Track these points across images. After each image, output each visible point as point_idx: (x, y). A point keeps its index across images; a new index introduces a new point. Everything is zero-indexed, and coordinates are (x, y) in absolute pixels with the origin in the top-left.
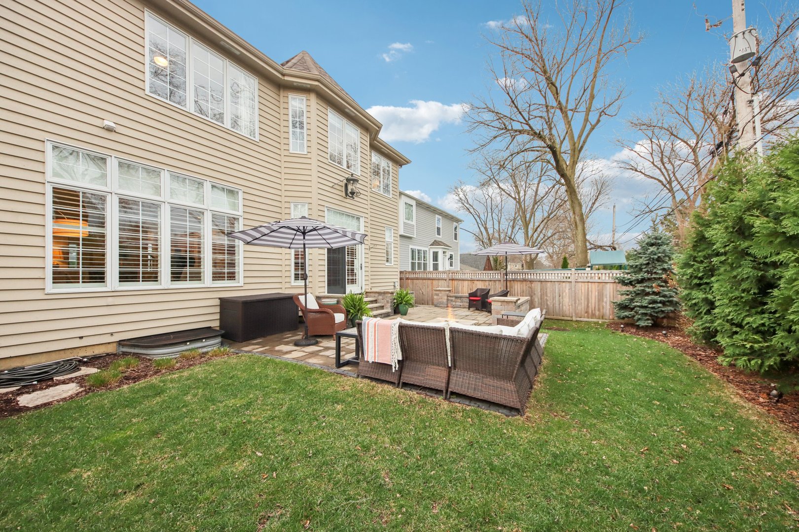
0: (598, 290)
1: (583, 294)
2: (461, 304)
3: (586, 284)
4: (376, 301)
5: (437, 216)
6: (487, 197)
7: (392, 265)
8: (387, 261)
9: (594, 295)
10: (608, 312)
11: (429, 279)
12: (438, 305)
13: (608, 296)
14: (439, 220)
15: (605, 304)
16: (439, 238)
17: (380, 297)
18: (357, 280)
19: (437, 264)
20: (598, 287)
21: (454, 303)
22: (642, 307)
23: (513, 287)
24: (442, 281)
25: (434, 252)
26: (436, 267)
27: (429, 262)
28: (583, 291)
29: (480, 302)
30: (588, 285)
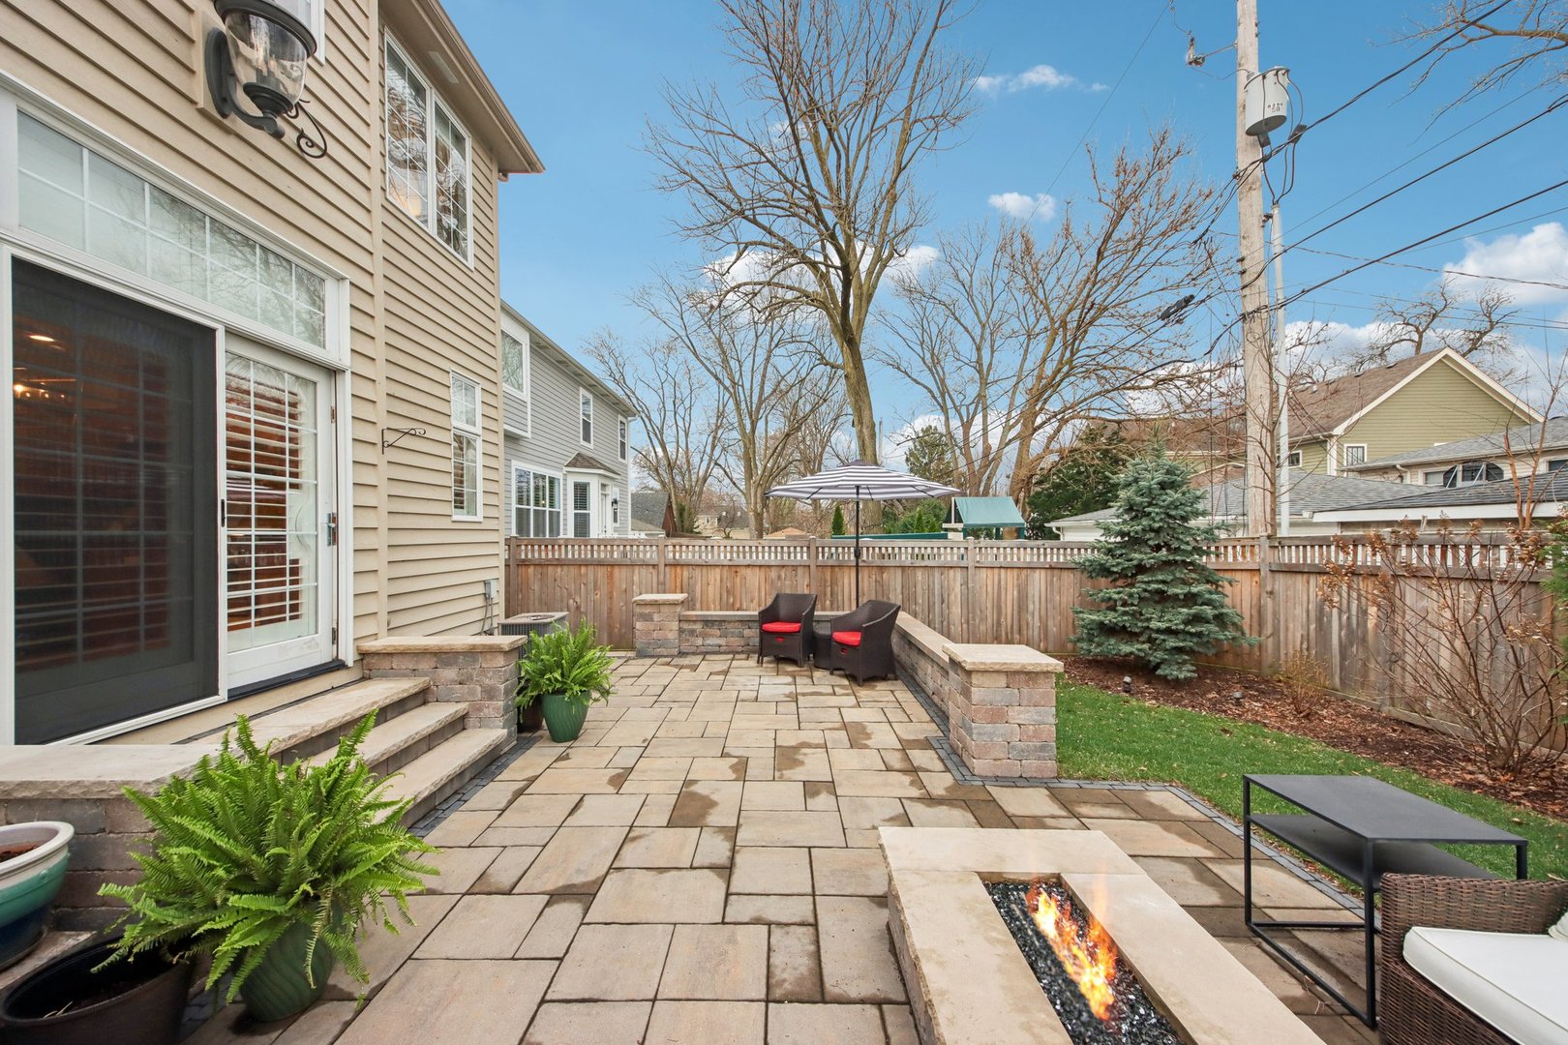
0: (1019, 586)
1: (990, 595)
2: (722, 641)
3: (996, 571)
4: (421, 698)
5: (582, 391)
6: (663, 376)
7: (479, 518)
8: (459, 503)
9: (1011, 596)
10: (1036, 633)
11: (600, 564)
12: (650, 651)
13: (1037, 599)
14: (586, 403)
15: (1030, 618)
16: (590, 448)
17: (450, 674)
18: (305, 600)
19: (586, 517)
20: (1018, 576)
21: (699, 642)
22: (1169, 631)
23: (840, 584)
24: (643, 570)
25: (577, 485)
26: (582, 525)
27: (565, 510)
28: (989, 589)
29: (799, 639)
30: (999, 575)
